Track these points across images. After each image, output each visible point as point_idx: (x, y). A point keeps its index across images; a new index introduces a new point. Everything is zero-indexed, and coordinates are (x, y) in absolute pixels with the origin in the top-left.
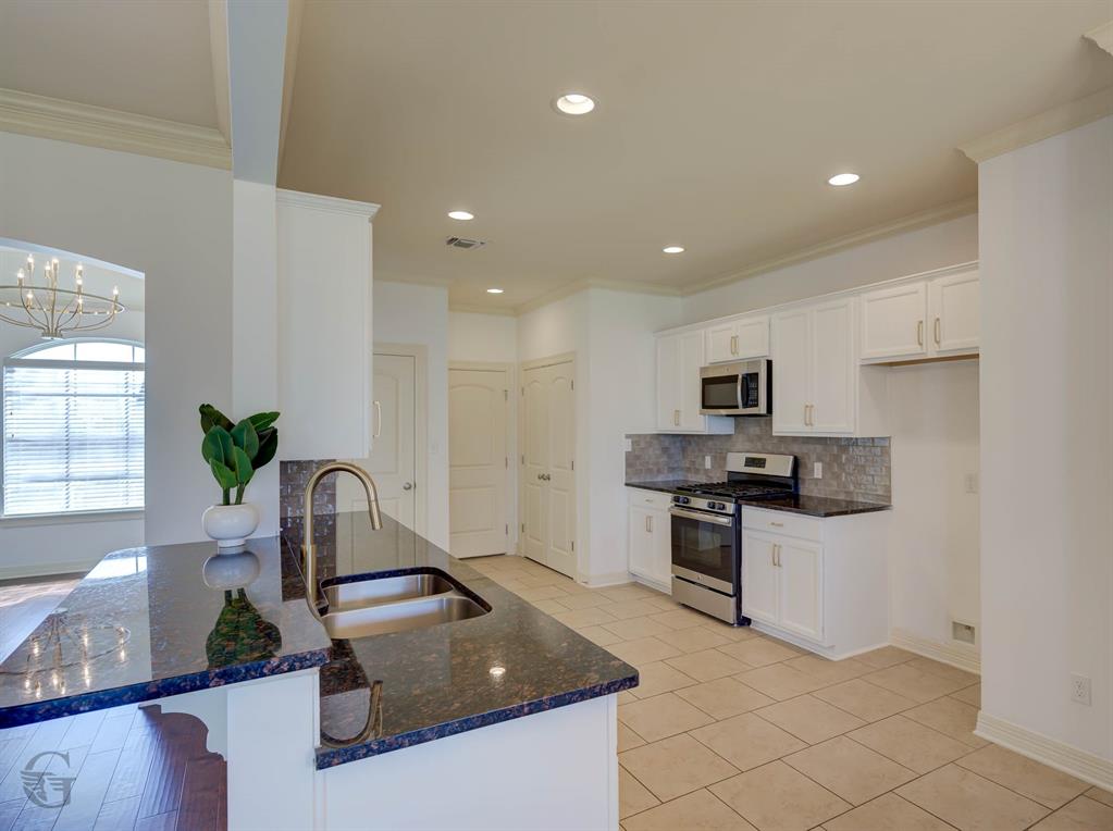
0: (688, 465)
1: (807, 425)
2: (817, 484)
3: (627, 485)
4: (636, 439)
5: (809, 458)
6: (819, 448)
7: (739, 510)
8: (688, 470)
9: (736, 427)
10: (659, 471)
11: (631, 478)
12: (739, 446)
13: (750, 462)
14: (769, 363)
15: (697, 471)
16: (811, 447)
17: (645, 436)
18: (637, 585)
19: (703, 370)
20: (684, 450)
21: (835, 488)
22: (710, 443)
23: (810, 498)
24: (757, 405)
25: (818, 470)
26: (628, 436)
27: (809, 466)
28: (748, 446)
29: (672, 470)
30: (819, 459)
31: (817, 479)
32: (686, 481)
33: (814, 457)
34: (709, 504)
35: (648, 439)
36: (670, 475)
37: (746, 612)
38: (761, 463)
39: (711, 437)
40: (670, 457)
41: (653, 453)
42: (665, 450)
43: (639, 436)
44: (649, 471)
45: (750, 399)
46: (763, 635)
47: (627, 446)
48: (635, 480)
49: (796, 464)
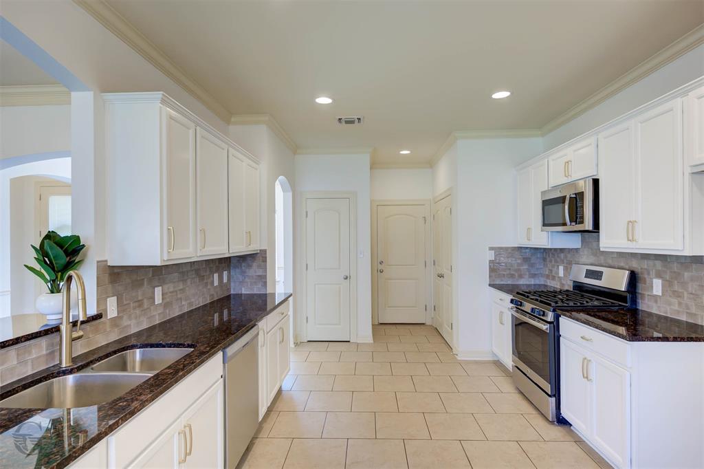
0: (547, 273)
1: (628, 240)
2: (656, 302)
3: (490, 285)
4: (498, 251)
5: (649, 274)
6: (658, 264)
7: (557, 318)
8: (548, 277)
9: (583, 241)
10: (521, 276)
11: (494, 281)
12: (584, 259)
13: (590, 274)
14: (596, 182)
15: (554, 278)
16: (651, 263)
17: (507, 249)
18: (498, 364)
19: (543, 193)
20: (544, 259)
21: (676, 307)
22: (562, 255)
23: (650, 314)
24: (582, 222)
25: (657, 287)
26: (491, 249)
27: (648, 281)
28: (592, 259)
29: (534, 276)
30: (659, 276)
31: (656, 296)
32: (546, 286)
33: (653, 273)
34: (533, 309)
35: (510, 251)
36: (533, 280)
37: (565, 413)
38: (598, 275)
39: (562, 250)
40: (532, 265)
41: (515, 261)
42: (526, 260)
43: (501, 248)
44: (512, 276)
45: (576, 217)
46: (579, 441)
47: (491, 256)
48: (498, 282)
49: (634, 279)
